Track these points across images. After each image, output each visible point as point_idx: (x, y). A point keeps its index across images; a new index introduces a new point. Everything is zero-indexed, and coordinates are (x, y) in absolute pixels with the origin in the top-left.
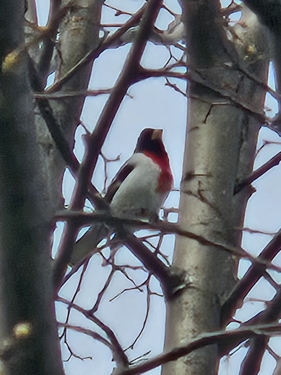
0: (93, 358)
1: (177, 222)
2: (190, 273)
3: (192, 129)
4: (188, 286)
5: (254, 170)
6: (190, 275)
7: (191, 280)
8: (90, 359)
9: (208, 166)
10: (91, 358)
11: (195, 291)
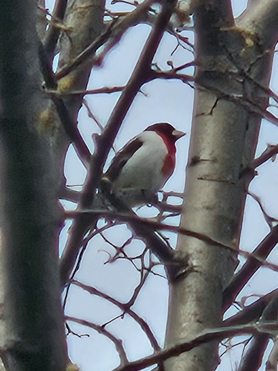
0: (90, 336)
1: (181, 204)
2: (193, 256)
3: (198, 115)
4: (192, 270)
5: (256, 158)
6: (193, 259)
7: (194, 264)
8: (87, 336)
9: (213, 151)
10: (89, 336)
11: (198, 274)
